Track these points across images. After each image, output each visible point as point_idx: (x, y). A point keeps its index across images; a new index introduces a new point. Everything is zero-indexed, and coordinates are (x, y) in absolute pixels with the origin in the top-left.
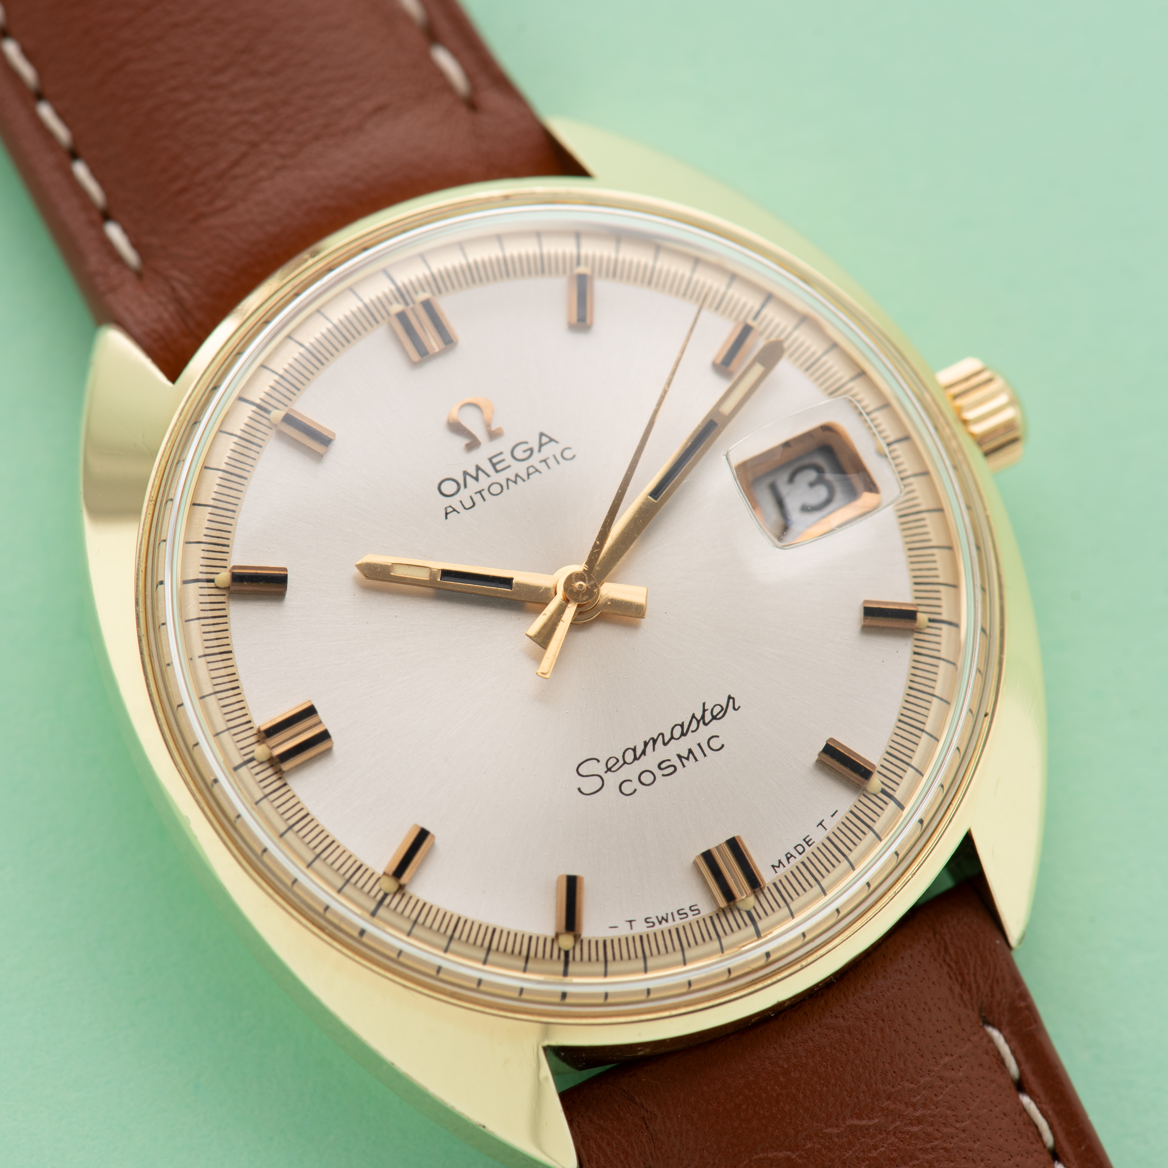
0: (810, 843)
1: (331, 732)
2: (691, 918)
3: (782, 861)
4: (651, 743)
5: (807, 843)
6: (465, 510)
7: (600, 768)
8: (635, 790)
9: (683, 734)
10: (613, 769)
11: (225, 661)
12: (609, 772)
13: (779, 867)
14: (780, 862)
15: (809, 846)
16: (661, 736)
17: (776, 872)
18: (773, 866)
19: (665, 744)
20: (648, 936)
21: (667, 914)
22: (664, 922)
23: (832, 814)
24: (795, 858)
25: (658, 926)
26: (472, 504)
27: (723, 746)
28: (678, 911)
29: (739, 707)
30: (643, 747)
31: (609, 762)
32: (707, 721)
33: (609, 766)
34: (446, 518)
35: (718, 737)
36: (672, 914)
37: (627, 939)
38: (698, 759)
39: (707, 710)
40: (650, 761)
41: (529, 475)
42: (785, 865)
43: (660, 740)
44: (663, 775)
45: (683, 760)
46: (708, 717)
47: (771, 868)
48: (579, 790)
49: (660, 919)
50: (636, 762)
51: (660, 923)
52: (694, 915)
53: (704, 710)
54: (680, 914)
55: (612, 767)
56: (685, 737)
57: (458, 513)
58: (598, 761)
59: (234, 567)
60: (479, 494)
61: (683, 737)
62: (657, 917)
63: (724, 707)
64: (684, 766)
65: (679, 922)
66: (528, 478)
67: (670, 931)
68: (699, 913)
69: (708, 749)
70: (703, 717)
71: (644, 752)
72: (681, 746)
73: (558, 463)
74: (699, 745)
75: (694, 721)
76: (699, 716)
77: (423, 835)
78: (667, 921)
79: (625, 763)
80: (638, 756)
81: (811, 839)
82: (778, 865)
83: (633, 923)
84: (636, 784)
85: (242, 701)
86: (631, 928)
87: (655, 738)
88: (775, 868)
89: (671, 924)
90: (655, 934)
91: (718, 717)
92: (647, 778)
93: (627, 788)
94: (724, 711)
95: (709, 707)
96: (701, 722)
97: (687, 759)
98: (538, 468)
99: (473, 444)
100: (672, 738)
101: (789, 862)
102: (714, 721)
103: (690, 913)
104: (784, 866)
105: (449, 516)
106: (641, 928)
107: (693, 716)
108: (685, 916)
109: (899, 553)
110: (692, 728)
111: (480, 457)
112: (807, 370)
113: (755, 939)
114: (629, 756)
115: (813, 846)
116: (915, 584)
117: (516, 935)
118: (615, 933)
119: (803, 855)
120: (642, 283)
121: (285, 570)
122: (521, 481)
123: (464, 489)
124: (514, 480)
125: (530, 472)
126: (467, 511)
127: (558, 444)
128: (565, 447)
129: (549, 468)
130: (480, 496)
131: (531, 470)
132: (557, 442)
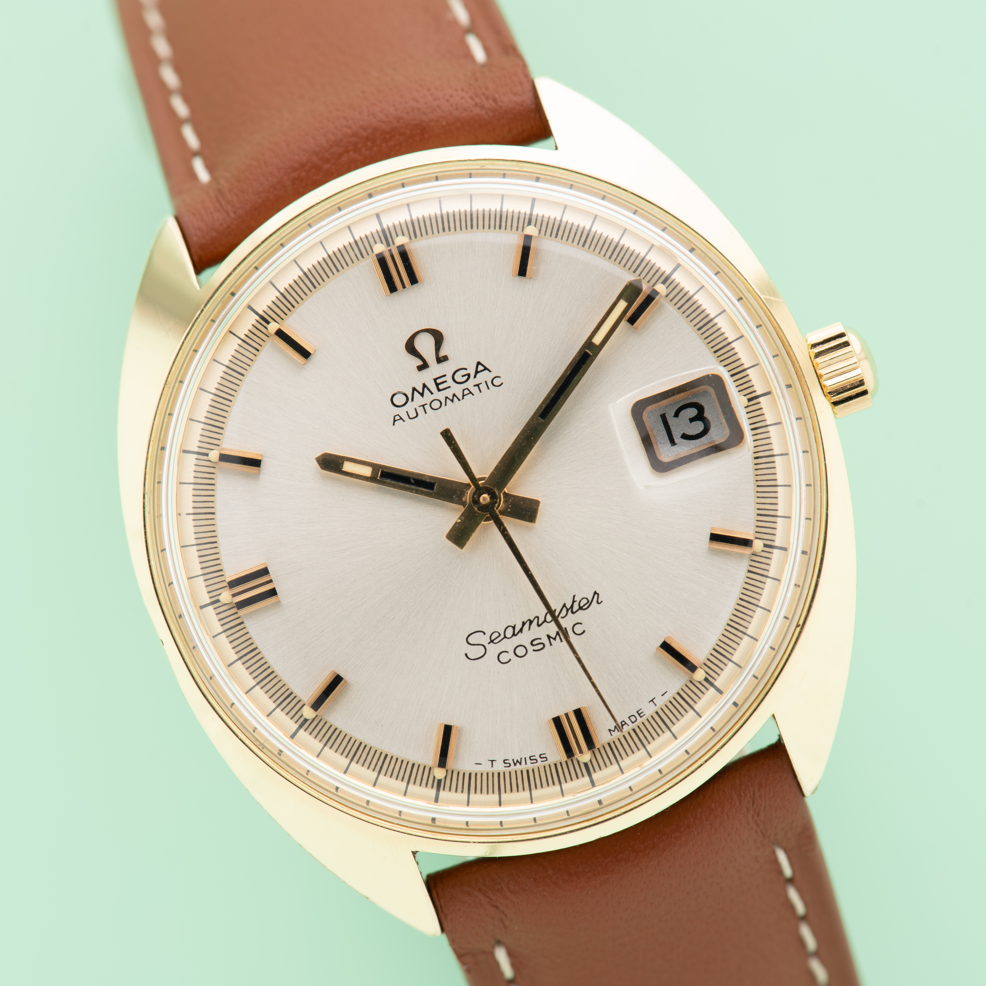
0: (641, 715)
1: (278, 590)
2: (539, 763)
4: (528, 623)
5: (639, 714)
6: (409, 419)
7: (485, 640)
8: (510, 660)
10: (495, 641)
11: (209, 520)
12: (491, 644)
14: (616, 727)
15: (641, 717)
16: (536, 619)
17: (611, 735)
18: (610, 730)
19: (539, 625)
20: (504, 773)
21: (521, 758)
22: (518, 764)
23: (662, 694)
24: (628, 725)
25: (513, 768)
26: (415, 415)
27: (584, 631)
28: (530, 757)
29: (602, 602)
30: (521, 626)
31: (493, 636)
32: (574, 610)
33: (492, 639)
34: (394, 424)
35: (581, 624)
36: (525, 758)
37: (488, 774)
39: (576, 601)
40: (525, 638)
41: (464, 396)
43: (535, 622)
44: (534, 650)
45: (551, 639)
46: (576, 607)
47: (608, 731)
48: (466, 655)
49: (516, 762)
50: (514, 637)
51: (515, 764)
52: (542, 761)
53: (574, 601)
54: (531, 760)
55: (494, 640)
57: (404, 421)
58: (484, 634)
59: (223, 449)
60: (422, 407)
62: (513, 760)
63: (590, 600)
64: (551, 645)
65: (529, 766)
66: (463, 398)
67: (522, 771)
68: (547, 760)
69: (572, 632)
70: (572, 607)
71: (521, 630)
73: (488, 388)
75: (564, 609)
76: (568, 606)
77: (337, 680)
78: (520, 763)
79: (505, 637)
80: (516, 633)
81: (642, 712)
82: (613, 730)
83: (494, 762)
84: (511, 655)
85: (218, 553)
86: (492, 766)
87: (532, 620)
88: (611, 732)
89: (523, 767)
90: (510, 773)
91: (584, 608)
92: (520, 651)
93: (503, 658)
94: (589, 603)
95: (577, 599)
96: (570, 611)
97: (555, 639)
98: (472, 391)
99: (424, 366)
100: (545, 621)
101: (623, 728)
102: (580, 611)
103: (539, 760)
104: (618, 731)
105: (396, 423)
106: (499, 767)
107: (564, 605)
108: (535, 761)
109: (750, 488)
110: (561, 615)
111: (427, 377)
112: (699, 329)
113: (590, 788)
114: (509, 632)
115: (644, 717)
116: (758, 515)
117: (402, 761)
118: (479, 769)
119: (634, 724)
120: (578, 244)
121: (262, 455)
122: (457, 400)
123: (411, 402)
124: (451, 399)
125: (465, 394)
126: (411, 420)
127: (491, 372)
128: (496, 376)
129: (480, 392)
130: (423, 409)
131: (466, 392)
132: (490, 371)
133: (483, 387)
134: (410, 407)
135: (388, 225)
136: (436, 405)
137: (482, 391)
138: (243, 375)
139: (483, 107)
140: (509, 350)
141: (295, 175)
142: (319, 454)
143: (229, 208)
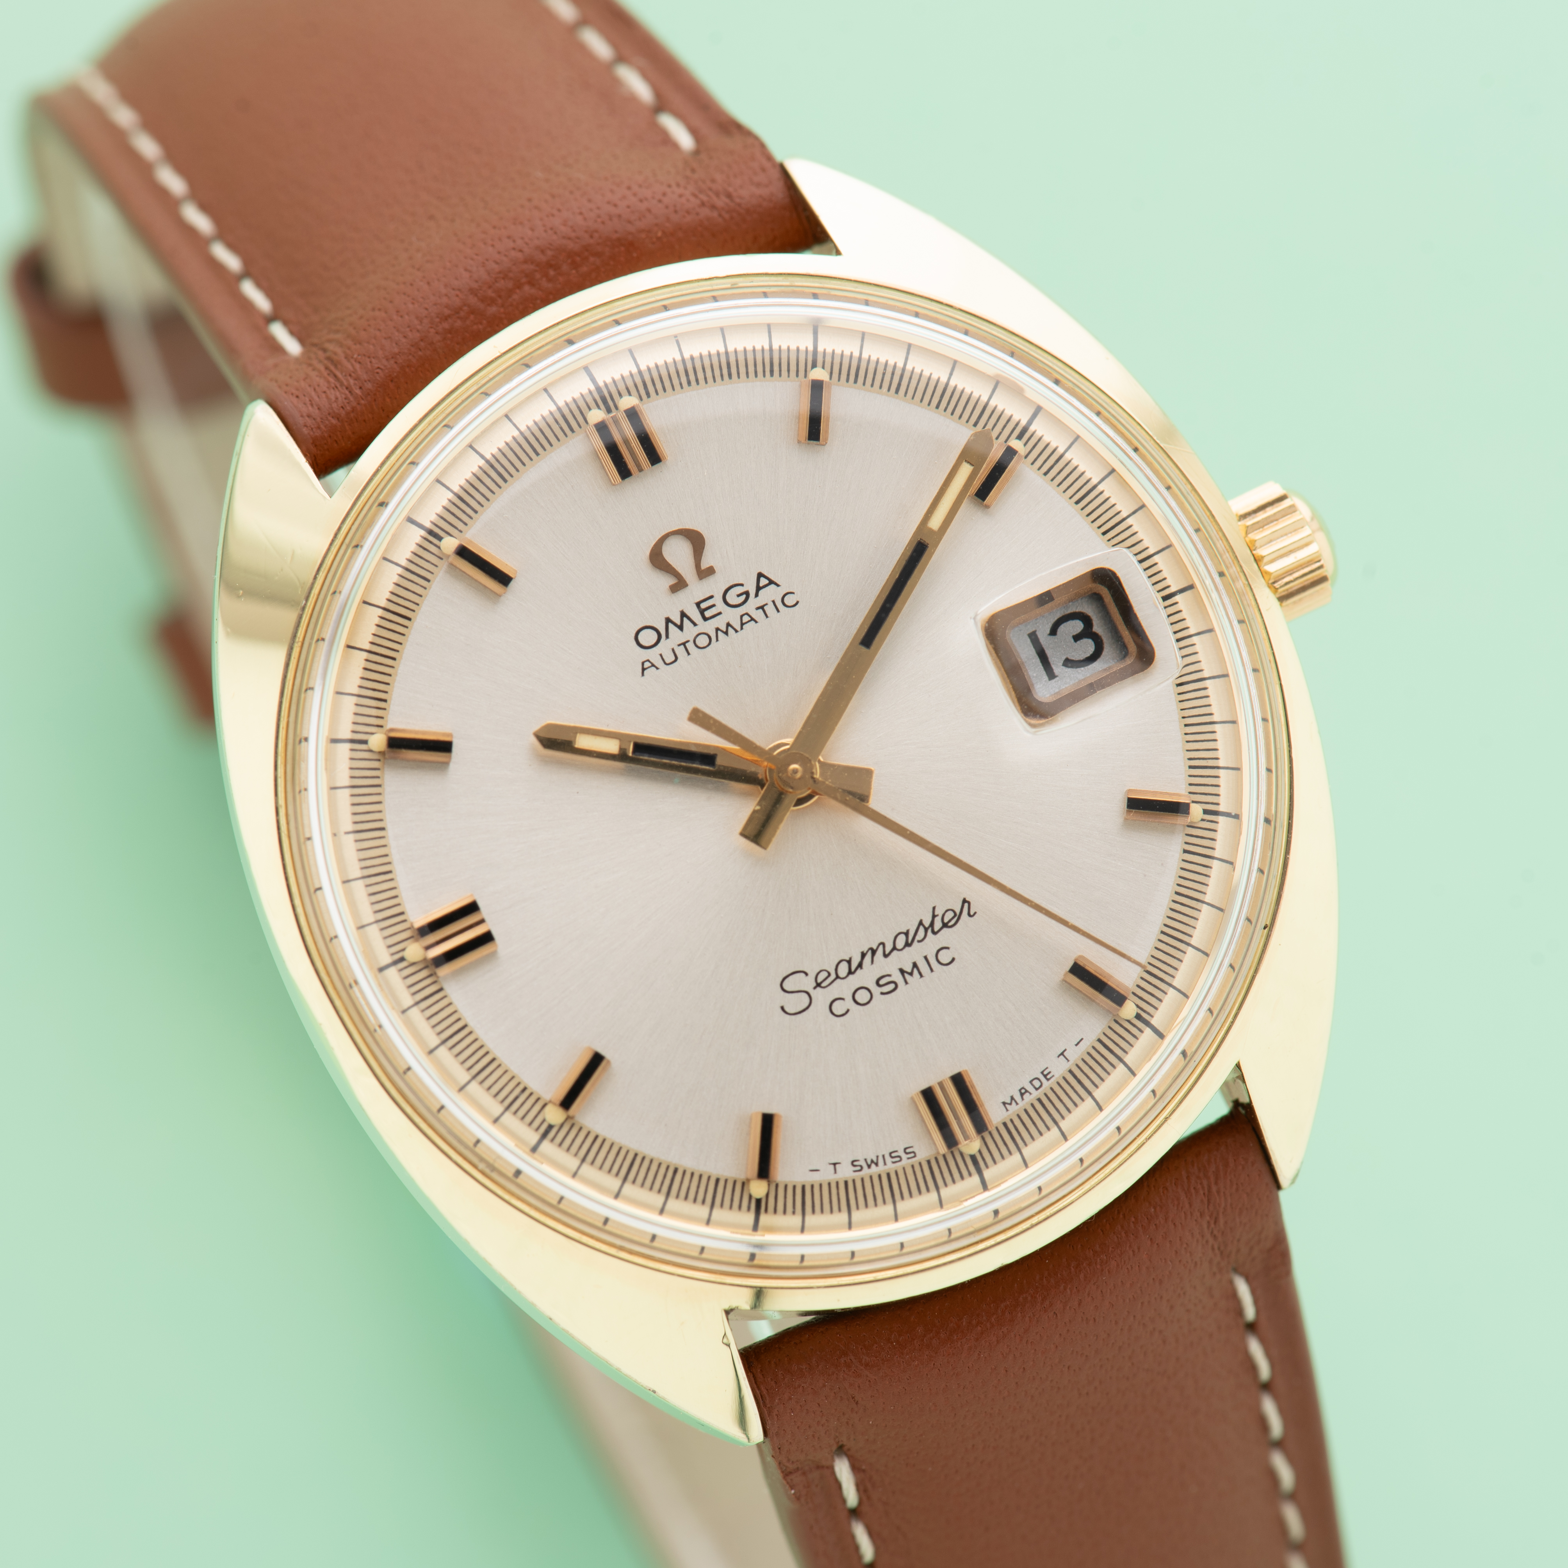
0: (1048, 1077)
1: (495, 934)
2: (905, 1162)
3: (1015, 1097)
4: (870, 954)
5: (1045, 1076)
6: (665, 666)
7: (807, 983)
8: (848, 1011)
9: (908, 944)
10: (823, 985)
11: (378, 840)
12: (818, 989)
13: (1010, 1104)
14: (1012, 1098)
15: (1048, 1080)
16: (881, 947)
17: (1007, 1110)
18: (1004, 1103)
19: (886, 956)
20: (854, 1181)
21: (877, 1157)
22: (873, 1166)
23: (1076, 1043)
24: (1030, 1094)
25: (866, 1171)
26: (673, 659)
27: (953, 960)
28: (891, 1153)
29: (975, 913)
30: (859, 959)
31: (819, 976)
32: (936, 929)
33: (819, 981)
34: (643, 674)
35: (948, 948)
36: (883, 1156)
37: (829, 1184)
38: (923, 974)
39: (937, 915)
40: (867, 976)
41: (742, 624)
42: (1018, 1102)
43: (880, 951)
44: (882, 993)
45: (906, 975)
46: (938, 925)
47: (1002, 1104)
48: (782, 1008)
49: (869, 1162)
50: (851, 976)
51: (869, 1166)
52: (908, 1158)
53: (934, 916)
54: (892, 1157)
55: (822, 982)
56: (910, 948)
57: (657, 668)
58: (806, 974)
59: (392, 730)
60: (682, 646)
61: (907, 948)
62: (866, 1160)
63: (958, 912)
64: (906, 983)
65: (890, 1166)
66: (742, 628)
67: (880, 1176)
68: (915, 1156)
69: (936, 962)
70: (932, 924)
71: (860, 965)
72: (905, 959)
73: (778, 611)
74: (926, 958)
75: (921, 928)
76: (927, 923)
77: (596, 1060)
78: (877, 1164)
79: (837, 977)
80: (853, 969)
81: (1049, 1073)
82: (1009, 1102)
83: (837, 1166)
84: (849, 1003)
85: (394, 888)
86: (835, 1172)
87: (875, 948)
88: (1007, 1105)
89: (881, 1168)
90: (862, 1180)
91: (950, 924)
92: (862, 996)
93: (838, 1008)
94: (958, 917)
95: (939, 912)
96: (930, 931)
97: (911, 974)
98: (754, 617)
99: (679, 585)
100: (894, 948)
101: (1023, 1099)
102: (945, 929)
103: (904, 1156)
104: (1017, 1104)
105: (645, 672)
106: (846, 1172)
107: (921, 923)
108: (898, 1159)
109: (1174, 729)
110: (918, 938)
111: (686, 601)
112: (1077, 502)
113: (980, 1192)
114: (843, 970)
115: (1052, 1080)
116: (1190, 767)
117: (701, 1176)
118: (816, 1178)
119: (1040, 1090)
120: (889, 390)
121: (451, 735)
122: (733, 631)
123: (666, 639)
124: (725, 630)
125: (744, 622)
126: (668, 666)
127: (779, 587)
128: (787, 592)
129: (767, 616)
130: (684, 649)
131: (746, 619)
132: (778, 585)
133: (770, 609)
134: (665, 647)
135: (605, 382)
136: (703, 641)
137: (768, 616)
138: (409, 619)
139: (713, 207)
140: (804, 552)
141: (446, 325)
142: (536, 727)
143: (352, 382)
